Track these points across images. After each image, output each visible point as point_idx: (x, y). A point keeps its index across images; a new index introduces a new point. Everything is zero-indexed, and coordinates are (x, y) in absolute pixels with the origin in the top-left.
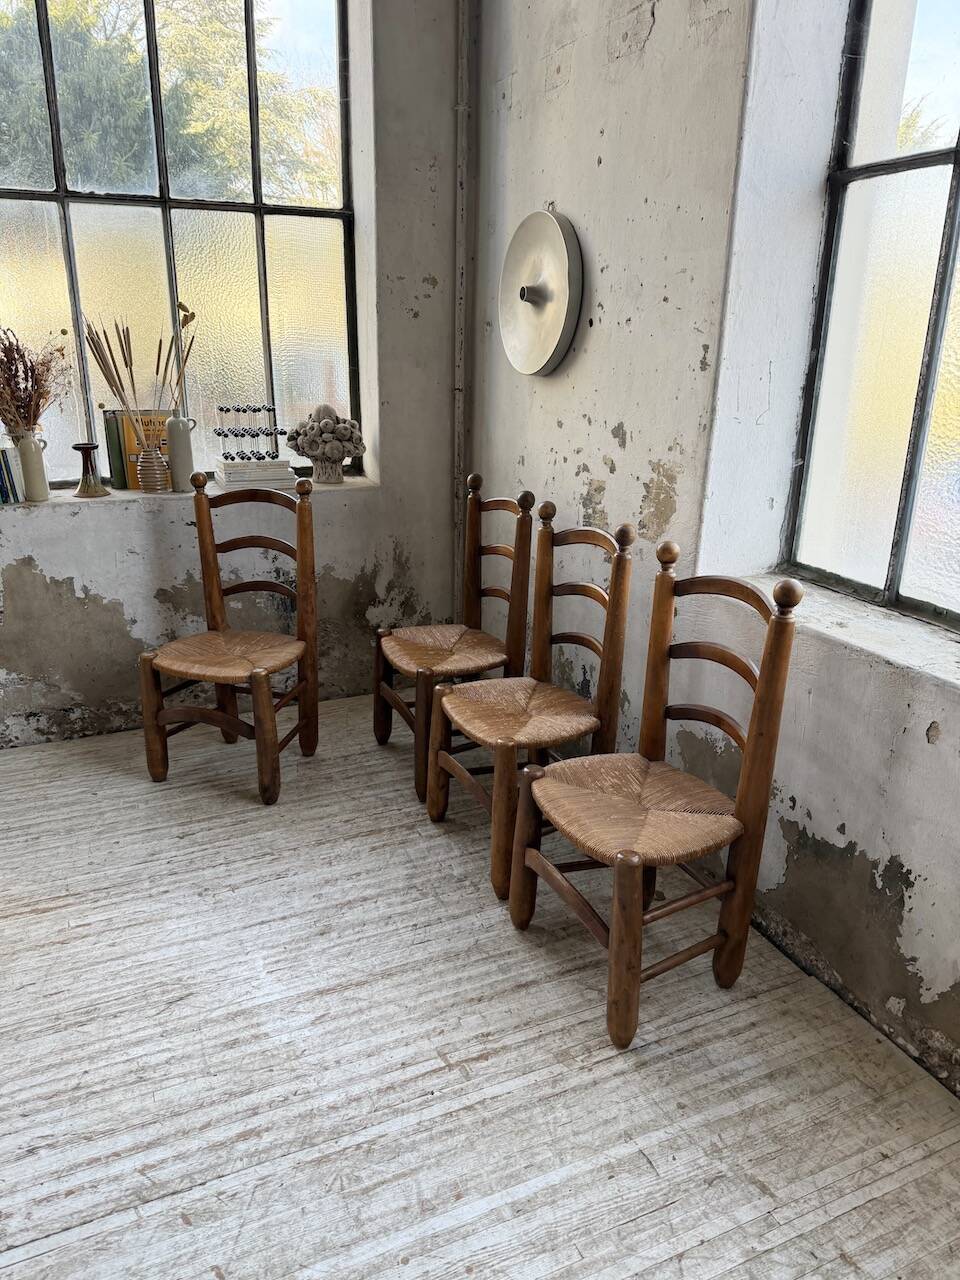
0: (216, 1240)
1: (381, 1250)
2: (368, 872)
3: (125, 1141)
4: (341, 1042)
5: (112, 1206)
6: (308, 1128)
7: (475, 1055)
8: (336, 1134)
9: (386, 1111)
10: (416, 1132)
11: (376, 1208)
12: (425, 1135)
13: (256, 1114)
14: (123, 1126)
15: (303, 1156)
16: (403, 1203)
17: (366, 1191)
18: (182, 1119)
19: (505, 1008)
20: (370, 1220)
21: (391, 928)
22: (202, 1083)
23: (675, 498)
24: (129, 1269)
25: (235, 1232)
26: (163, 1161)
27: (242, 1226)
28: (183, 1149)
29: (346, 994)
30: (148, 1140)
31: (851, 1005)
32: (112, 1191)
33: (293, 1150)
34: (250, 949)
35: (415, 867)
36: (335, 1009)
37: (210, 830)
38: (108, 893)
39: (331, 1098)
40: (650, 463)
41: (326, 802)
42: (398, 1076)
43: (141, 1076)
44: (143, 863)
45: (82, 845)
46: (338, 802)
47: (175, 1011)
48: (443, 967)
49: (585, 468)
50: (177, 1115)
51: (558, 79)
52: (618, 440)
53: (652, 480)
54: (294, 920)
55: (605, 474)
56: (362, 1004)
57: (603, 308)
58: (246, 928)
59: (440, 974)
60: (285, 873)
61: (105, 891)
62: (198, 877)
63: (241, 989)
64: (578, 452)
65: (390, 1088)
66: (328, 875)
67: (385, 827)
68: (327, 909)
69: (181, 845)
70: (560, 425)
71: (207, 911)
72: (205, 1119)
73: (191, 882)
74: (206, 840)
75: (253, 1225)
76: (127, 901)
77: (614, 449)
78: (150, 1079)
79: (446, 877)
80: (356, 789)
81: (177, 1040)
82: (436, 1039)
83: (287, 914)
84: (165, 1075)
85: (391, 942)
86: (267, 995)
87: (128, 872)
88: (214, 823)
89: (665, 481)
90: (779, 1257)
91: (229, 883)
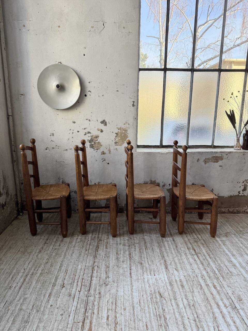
0: (246, 296)
1: (245, 273)
2: (117, 251)
3: (216, 310)
4: (185, 268)
5: (238, 314)
6: (213, 277)
7: (194, 251)
8: (215, 273)
9: (209, 266)
10: (215, 262)
11: (235, 272)
12: (216, 262)
13: (208, 285)
14: (211, 310)
15: (221, 279)
16: (233, 268)
17: (231, 272)
18: (209, 299)
19: (180, 244)
20: (238, 273)
22: (196, 293)
23: (128, 134)
25: (243, 293)
26: (223, 303)
27: (241, 291)
28: (219, 299)
29: (168, 264)
30: (216, 306)
31: (188, 213)
32: (233, 314)
33: (219, 281)
34: (142, 278)
35: (120, 244)
36: (174, 267)
37: (65, 279)
38: (90, 309)
39: (204, 272)
40: (117, 128)
41: (71, 252)
42: (198, 262)
43: (192, 305)
44: (74, 298)
45: (44, 317)
46: (73, 250)
47: (166, 296)
48: (163, 249)
49: (89, 133)
50: (207, 299)
51: (59, 29)
52: (103, 124)
53: (118, 132)
54: (132, 268)
55: (99, 133)
56: (173, 262)
57: (91, 92)
58: (131, 277)
59: (166, 249)
60: (107, 266)
61: (87, 310)
62: (96, 285)
63: (160, 282)
64: (85, 129)
65: (202, 264)
66: (114, 258)
67: (96, 244)
68: (131, 261)
69: (69, 287)
70: (74, 122)
71: (118, 285)
72: (209, 294)
73: (98, 286)
74: (71, 281)
75: (241, 290)
76: (99, 304)
77: (102, 127)
78: (193, 304)
79: (128, 240)
80: (68, 245)
81: (178, 297)
82: (188, 255)
83: (129, 268)
84: (192, 300)
85: (151, 254)
86: (164, 277)
87: (77, 303)
88: (61, 277)
89: (123, 131)
90: (241, 236)
91: (104, 278)
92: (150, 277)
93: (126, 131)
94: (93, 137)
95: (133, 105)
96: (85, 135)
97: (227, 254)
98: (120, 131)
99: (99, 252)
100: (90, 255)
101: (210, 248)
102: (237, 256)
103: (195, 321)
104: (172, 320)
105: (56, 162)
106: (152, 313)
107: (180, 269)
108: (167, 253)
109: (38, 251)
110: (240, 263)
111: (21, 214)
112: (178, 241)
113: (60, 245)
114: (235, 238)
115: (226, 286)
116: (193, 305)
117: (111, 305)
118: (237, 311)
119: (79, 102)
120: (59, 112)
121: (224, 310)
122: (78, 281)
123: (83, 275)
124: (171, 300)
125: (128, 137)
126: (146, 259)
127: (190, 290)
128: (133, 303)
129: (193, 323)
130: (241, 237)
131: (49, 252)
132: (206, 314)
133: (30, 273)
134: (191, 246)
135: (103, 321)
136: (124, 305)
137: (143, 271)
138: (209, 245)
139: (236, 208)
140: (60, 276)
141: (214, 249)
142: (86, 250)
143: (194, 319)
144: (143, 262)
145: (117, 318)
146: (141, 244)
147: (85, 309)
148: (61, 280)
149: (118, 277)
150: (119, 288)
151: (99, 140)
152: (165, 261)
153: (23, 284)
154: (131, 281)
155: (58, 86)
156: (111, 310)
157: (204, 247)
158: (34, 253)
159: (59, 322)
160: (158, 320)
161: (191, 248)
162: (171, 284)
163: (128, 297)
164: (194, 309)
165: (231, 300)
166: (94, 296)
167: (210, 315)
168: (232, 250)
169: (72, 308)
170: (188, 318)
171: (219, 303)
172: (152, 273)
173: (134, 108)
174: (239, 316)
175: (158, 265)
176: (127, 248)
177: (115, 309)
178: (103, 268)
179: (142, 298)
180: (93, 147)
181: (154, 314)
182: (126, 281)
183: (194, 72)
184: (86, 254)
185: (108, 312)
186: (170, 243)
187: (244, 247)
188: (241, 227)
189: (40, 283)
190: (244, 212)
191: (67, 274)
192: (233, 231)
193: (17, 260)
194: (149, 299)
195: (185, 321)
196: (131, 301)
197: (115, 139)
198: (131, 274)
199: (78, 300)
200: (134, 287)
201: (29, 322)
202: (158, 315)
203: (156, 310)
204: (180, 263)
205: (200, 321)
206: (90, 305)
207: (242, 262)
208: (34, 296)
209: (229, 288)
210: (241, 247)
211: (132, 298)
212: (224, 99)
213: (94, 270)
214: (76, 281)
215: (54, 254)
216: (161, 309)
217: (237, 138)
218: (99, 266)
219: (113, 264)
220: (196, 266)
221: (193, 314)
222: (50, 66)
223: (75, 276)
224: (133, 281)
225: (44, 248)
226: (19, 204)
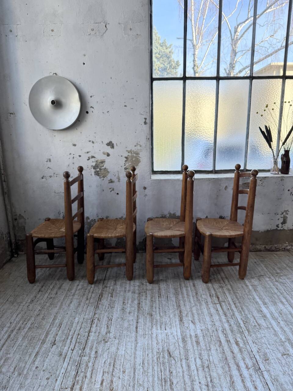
0: (273, 355)
1: (276, 326)
2: (124, 300)
3: (235, 372)
4: (204, 320)
5: (261, 377)
6: (237, 331)
7: (217, 299)
8: (239, 326)
9: (233, 317)
10: (241, 313)
11: (264, 324)
12: (242, 312)
13: (229, 341)
14: (229, 373)
15: (246, 333)
16: (263, 320)
17: (259, 325)
18: (228, 358)
19: (201, 291)
20: (268, 326)
21: (157, 302)
22: (213, 352)
23: (140, 158)
24: (284, 374)
25: (271, 350)
26: (245, 363)
27: (269, 349)
28: (241, 358)
29: (184, 315)
30: (235, 367)
32: (256, 377)
33: (244, 336)
34: (150, 333)
35: (129, 291)
36: (190, 319)
37: (57, 335)
38: (82, 372)
39: (226, 326)
40: (127, 151)
41: (68, 302)
42: (221, 312)
43: (206, 366)
44: (65, 358)
45: (26, 382)
46: (72, 299)
47: (176, 355)
48: (180, 296)
49: (93, 157)
50: (226, 359)
51: (53, 33)
52: (109, 146)
53: (128, 156)
54: (140, 320)
55: (104, 157)
56: (189, 313)
57: (93, 108)
58: (137, 332)
59: (183, 297)
60: (110, 318)
61: (79, 373)
62: (93, 341)
63: (171, 337)
64: (88, 153)
65: (225, 314)
66: (119, 309)
67: (100, 292)
68: (139, 312)
69: (61, 345)
70: (75, 145)
71: (119, 341)
72: (229, 352)
73: (95, 344)
74: (64, 337)
75: (269, 346)
76: (93, 365)
77: (108, 150)
78: (208, 364)
79: (139, 286)
80: (67, 294)
81: (191, 356)
82: (209, 303)
83: (135, 321)
84: (207, 360)
85: (164, 303)
86: (177, 332)
87: (68, 364)
88: (52, 333)
89: (134, 155)
90: (277, 279)
91: (104, 333)
92: (159, 331)
93: (137, 154)
94: (99, 162)
95: (145, 123)
96: (88, 160)
97: (257, 302)
98: (130, 154)
99: (102, 301)
100: (91, 305)
101: (237, 294)
102: (270, 304)
103: (207, 386)
104: (179, 385)
105: (55, 193)
106: (156, 376)
107: (198, 321)
108: (184, 301)
109: (29, 301)
110: (271, 314)
111: (16, 256)
112: (200, 286)
113: (56, 293)
114: (269, 282)
115: (250, 342)
116: (208, 367)
117: (108, 366)
118: (260, 374)
119: (79, 121)
120: (56, 134)
121: (245, 373)
122: (72, 338)
123: (80, 329)
124: (181, 360)
125: (140, 162)
126: (158, 309)
127: (207, 347)
128: (135, 364)
129: (205, 389)
130: (276, 281)
131: (42, 302)
132: (222, 377)
133: (17, 328)
134: (214, 293)
135: (96, 386)
136: (124, 366)
137: (152, 324)
138: (237, 290)
139: (273, 244)
140: (52, 331)
141: (242, 296)
142: (87, 299)
143: (206, 384)
144: (153, 313)
145: (114, 382)
146: (154, 291)
147: (76, 372)
148: (53, 336)
149: (121, 332)
150: (120, 346)
151: (106, 165)
152: (180, 312)
153: (6, 340)
154: (136, 337)
155: (53, 102)
156: (108, 372)
157: (230, 293)
158: (24, 303)
159: (43, 387)
160: (162, 385)
161: (214, 295)
162: (184, 340)
163: (130, 357)
164: (208, 372)
165: (255, 360)
166: (89, 356)
167: (227, 379)
168: (264, 297)
169: (60, 371)
170: (200, 383)
171: (240, 363)
172: (163, 327)
173: (146, 126)
174: (262, 380)
175: (171, 316)
176: (137, 295)
177: (113, 372)
178: (104, 321)
179: (146, 357)
180: (99, 174)
181: (158, 378)
182: (130, 337)
183: (220, 81)
184: (87, 304)
185: (103, 375)
186: (189, 289)
187: (279, 294)
188: (278, 268)
189: (26, 339)
190: (285, 250)
191: (61, 328)
192: (268, 273)
193: (4, 312)
194: (155, 359)
195: (195, 387)
196: (132, 362)
197: (124, 164)
198: (137, 328)
199: (70, 360)
200: (139, 345)
201: (7, 387)
202: (163, 378)
203: (161, 372)
204: (198, 314)
205: (213, 386)
206: (83, 366)
207: (274, 312)
208: (17, 356)
209: (255, 345)
210: (276, 293)
211: (135, 357)
212: (257, 113)
213: (94, 324)
214: (70, 337)
215: (48, 304)
216: (168, 372)
217: (274, 159)
218: (100, 318)
219: (117, 316)
220: (217, 317)
221: (206, 377)
222: (43, 78)
223: (70, 330)
224: (138, 337)
225: (38, 297)
226: (12, 244)
